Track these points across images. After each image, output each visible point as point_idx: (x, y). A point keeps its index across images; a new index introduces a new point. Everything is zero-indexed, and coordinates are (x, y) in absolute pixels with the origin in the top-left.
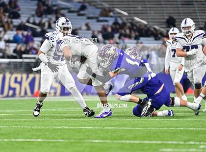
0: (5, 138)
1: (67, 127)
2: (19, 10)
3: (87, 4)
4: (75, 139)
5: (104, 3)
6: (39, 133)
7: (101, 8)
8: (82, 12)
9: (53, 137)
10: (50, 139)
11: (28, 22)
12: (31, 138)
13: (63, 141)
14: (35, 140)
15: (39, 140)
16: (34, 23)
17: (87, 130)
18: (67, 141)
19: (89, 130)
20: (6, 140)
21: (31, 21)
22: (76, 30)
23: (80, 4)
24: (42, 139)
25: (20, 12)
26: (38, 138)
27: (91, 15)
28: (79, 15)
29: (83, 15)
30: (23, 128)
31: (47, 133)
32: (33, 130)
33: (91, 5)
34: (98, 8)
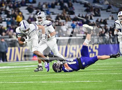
0: (69, 81)
1: (103, 74)
2: (74, 10)
3: (111, 6)
4: (108, 80)
5: (121, 5)
6: (88, 78)
7: (119, 7)
8: (109, 10)
9: (96, 79)
10: (94, 81)
11: (79, 16)
12: (84, 80)
13: (102, 81)
14: (86, 81)
15: (88, 81)
16: (82, 17)
17: (114, 75)
18: (103, 81)
19: (115, 75)
20: (69, 82)
21: (81, 16)
22: (106, 20)
23: (108, 6)
24: (89, 81)
25: (74, 11)
26: (87, 80)
27: (114, 11)
28: (107, 11)
29: (109, 11)
30: (79, 75)
31: (92, 77)
32: (84, 75)
33: (113, 6)
34: (118, 7)
